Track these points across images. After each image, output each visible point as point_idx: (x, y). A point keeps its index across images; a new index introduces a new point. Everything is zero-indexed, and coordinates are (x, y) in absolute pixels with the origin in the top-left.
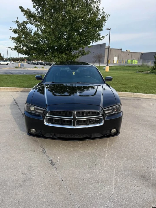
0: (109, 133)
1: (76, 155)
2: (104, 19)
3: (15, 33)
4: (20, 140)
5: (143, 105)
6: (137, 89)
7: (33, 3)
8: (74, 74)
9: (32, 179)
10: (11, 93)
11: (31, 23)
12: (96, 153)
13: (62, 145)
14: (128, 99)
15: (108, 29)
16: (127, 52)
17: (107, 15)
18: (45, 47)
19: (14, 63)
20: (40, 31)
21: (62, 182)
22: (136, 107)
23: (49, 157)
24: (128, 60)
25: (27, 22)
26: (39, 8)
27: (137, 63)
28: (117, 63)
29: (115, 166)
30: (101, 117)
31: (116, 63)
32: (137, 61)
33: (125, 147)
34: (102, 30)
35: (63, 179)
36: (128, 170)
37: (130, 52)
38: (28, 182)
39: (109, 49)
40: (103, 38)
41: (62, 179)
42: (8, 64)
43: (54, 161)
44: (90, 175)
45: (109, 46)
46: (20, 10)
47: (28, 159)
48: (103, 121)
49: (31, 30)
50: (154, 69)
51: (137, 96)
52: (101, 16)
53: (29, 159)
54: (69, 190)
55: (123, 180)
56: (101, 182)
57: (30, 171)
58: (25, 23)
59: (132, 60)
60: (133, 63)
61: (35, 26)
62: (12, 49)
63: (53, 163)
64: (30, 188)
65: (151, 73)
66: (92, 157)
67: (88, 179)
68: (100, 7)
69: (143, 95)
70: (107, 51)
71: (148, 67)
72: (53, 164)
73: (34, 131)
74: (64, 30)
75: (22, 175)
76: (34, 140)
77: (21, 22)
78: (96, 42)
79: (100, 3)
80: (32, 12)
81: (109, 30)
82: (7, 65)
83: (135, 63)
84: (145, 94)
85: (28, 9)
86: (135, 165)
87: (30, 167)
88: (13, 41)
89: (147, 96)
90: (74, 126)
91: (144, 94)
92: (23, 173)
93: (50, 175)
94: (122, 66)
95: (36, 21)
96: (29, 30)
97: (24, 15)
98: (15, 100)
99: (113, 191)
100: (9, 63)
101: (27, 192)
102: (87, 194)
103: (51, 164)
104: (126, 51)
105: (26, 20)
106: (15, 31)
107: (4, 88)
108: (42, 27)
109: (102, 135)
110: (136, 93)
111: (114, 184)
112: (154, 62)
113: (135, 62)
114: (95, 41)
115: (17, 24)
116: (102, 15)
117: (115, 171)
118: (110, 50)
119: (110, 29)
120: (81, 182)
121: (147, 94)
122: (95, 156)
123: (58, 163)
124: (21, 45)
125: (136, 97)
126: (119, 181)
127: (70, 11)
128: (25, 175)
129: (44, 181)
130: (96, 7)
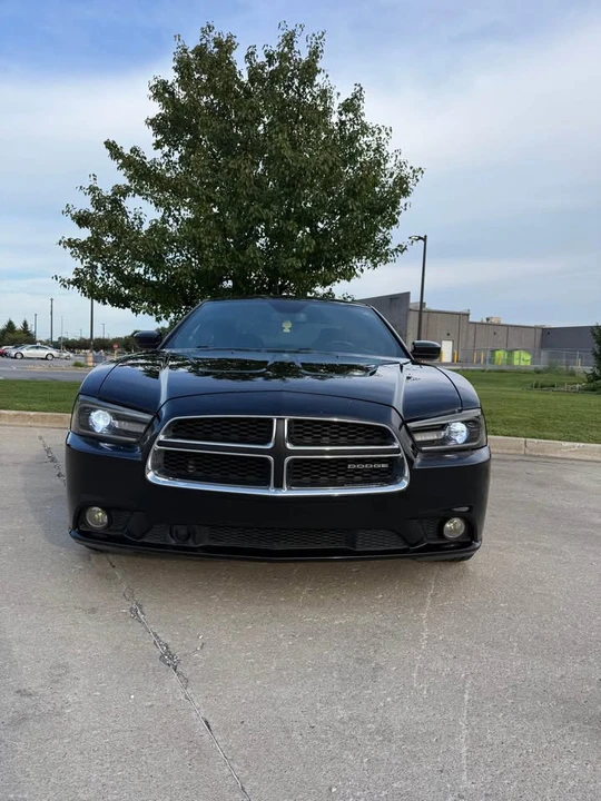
0: (433, 539)
1: (280, 633)
2: (402, 188)
3: (80, 226)
4: (39, 569)
5: (571, 478)
6: (539, 427)
7: (156, 134)
8: (287, 330)
9: (58, 714)
10: (38, 432)
11: (140, 195)
12: (377, 626)
13: (220, 594)
14: (504, 460)
15: (420, 238)
16: (488, 325)
17: (414, 171)
18: (186, 275)
19: (71, 355)
20: (171, 222)
21: (207, 736)
22: (541, 484)
23: (155, 635)
24: (493, 351)
25: (128, 189)
26: (176, 152)
27: (529, 364)
28: (453, 361)
29: (466, 677)
30: (398, 451)
31: (449, 360)
32: (528, 357)
33: (509, 610)
34: (395, 222)
35: (210, 721)
36: (530, 695)
37: (502, 323)
38: (38, 726)
39: (421, 312)
40: (402, 252)
41: (207, 722)
42: (50, 357)
43: (178, 653)
44: (346, 707)
45: (422, 304)
46: (108, 152)
47: (57, 636)
48: (407, 473)
49: (140, 219)
50: (594, 378)
51: (543, 451)
52: (391, 177)
53: (61, 638)
54: (236, 766)
55: (509, 733)
56: (404, 740)
57: (57, 681)
58: (121, 192)
59: (511, 352)
60: (516, 363)
61: (156, 205)
62: (65, 283)
63: (172, 659)
64: (40, 752)
65: (586, 390)
66: (359, 639)
67: (337, 724)
68: (389, 149)
69: (566, 448)
70: (413, 318)
71: (572, 374)
72: (169, 659)
73: (103, 523)
74: (258, 211)
75: (12, 699)
76: (99, 574)
77: (107, 191)
78: (375, 266)
79: (388, 134)
80: (148, 160)
81: (421, 242)
82: (46, 359)
83: (523, 363)
84: (571, 444)
85: (134, 150)
86: (562, 677)
87: (59, 666)
88: (69, 250)
89: (581, 451)
90: (278, 485)
91: (567, 444)
92: (17, 692)
93: (149, 704)
94: (473, 371)
95: (162, 190)
96: (131, 216)
97: (121, 166)
98: (48, 450)
99: (464, 778)
100: (55, 353)
101: (23, 772)
102: (330, 789)
103: (164, 661)
104: (485, 321)
105: (124, 181)
106: (82, 220)
107: (16, 416)
108: (179, 210)
109: (406, 542)
110: (536, 441)
111: (468, 751)
112: (595, 354)
113: (523, 359)
114: (369, 264)
115: (90, 197)
116: (395, 176)
117: (466, 696)
118: (424, 316)
119: (425, 239)
120: (299, 738)
121: (582, 444)
122: (374, 635)
123: (197, 658)
124: (99, 265)
125: (539, 456)
126: (489, 736)
127: (281, 148)
128: (27, 700)
129: (118, 727)
130: (374, 146)
